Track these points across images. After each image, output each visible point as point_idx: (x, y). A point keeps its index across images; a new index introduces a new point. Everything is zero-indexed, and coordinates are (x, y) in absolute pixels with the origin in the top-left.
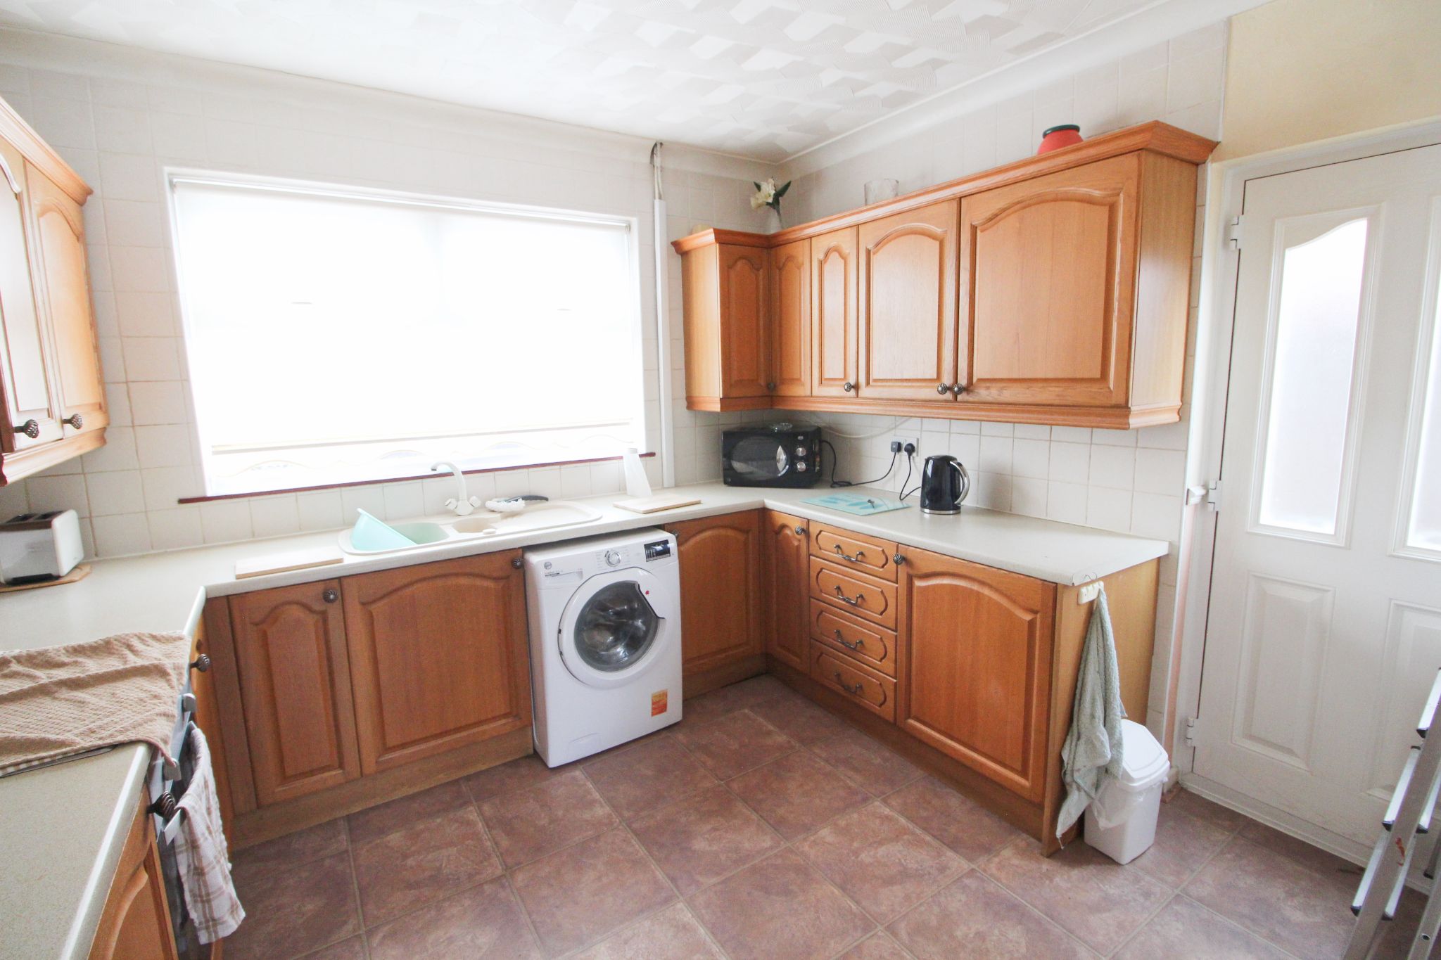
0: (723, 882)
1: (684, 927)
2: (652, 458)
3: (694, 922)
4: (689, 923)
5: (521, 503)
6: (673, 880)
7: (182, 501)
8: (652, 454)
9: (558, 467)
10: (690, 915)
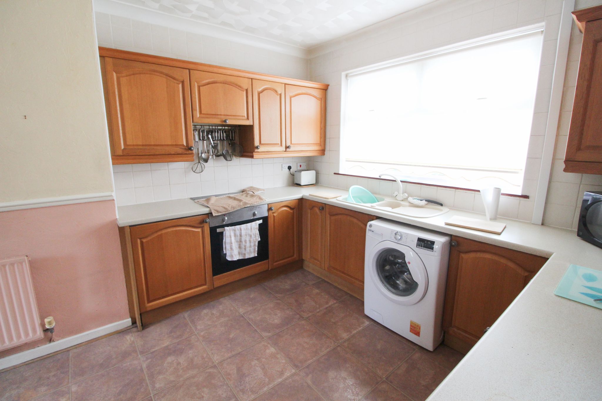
0: (309, 386)
1: (282, 374)
2: (527, 199)
3: (285, 377)
4: (284, 375)
5: (424, 202)
6: (307, 367)
7: (335, 174)
8: (526, 197)
9: (454, 190)
10: (288, 375)
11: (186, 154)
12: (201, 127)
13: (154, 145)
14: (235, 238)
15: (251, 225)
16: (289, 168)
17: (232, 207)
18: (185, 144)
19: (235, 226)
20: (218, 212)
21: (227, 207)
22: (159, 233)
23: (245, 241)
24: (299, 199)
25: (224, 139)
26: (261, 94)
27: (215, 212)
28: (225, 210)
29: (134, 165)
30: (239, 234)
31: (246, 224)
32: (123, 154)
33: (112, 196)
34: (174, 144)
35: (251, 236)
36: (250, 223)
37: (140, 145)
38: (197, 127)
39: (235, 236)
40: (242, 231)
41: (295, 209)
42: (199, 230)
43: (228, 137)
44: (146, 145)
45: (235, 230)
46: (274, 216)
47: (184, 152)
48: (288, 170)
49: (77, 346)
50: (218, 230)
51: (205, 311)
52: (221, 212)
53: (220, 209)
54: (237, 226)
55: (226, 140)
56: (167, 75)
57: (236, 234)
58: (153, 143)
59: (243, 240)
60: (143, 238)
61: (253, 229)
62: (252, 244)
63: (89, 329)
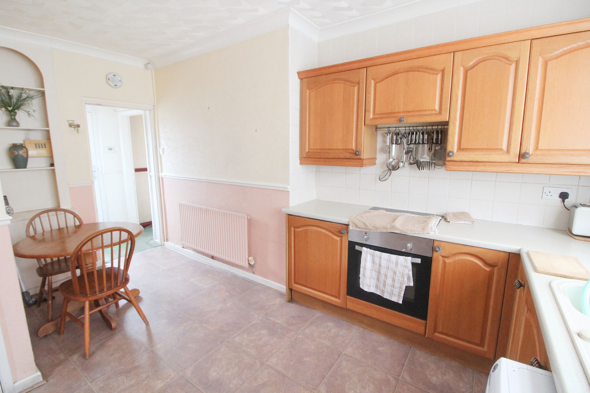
11: (353, 159)
12: (395, 129)
13: (329, 149)
14: (374, 265)
15: (397, 258)
16: (564, 196)
17: (373, 227)
18: (354, 148)
19: (374, 251)
20: (356, 226)
21: (369, 224)
22: (306, 228)
23: (386, 276)
24: (509, 253)
25: (419, 143)
26: (469, 72)
27: (354, 225)
28: (365, 227)
29: (320, 166)
30: (378, 262)
31: (390, 254)
32: (306, 156)
33: (287, 188)
34: (344, 148)
35: (395, 273)
36: (396, 256)
37: (318, 149)
38: (390, 129)
39: (374, 263)
40: (382, 261)
41: (496, 268)
42: (338, 239)
43: (431, 140)
44: (322, 149)
45: (373, 256)
46: (445, 262)
47: (352, 156)
48: (560, 200)
49: (262, 285)
50: (357, 248)
51: (330, 324)
52: (359, 228)
53: (360, 224)
54: (377, 251)
55: (428, 143)
56: (345, 80)
57: (375, 261)
58: (327, 148)
59: (383, 271)
60: (298, 227)
61: (399, 264)
62: (397, 285)
63: (269, 279)
